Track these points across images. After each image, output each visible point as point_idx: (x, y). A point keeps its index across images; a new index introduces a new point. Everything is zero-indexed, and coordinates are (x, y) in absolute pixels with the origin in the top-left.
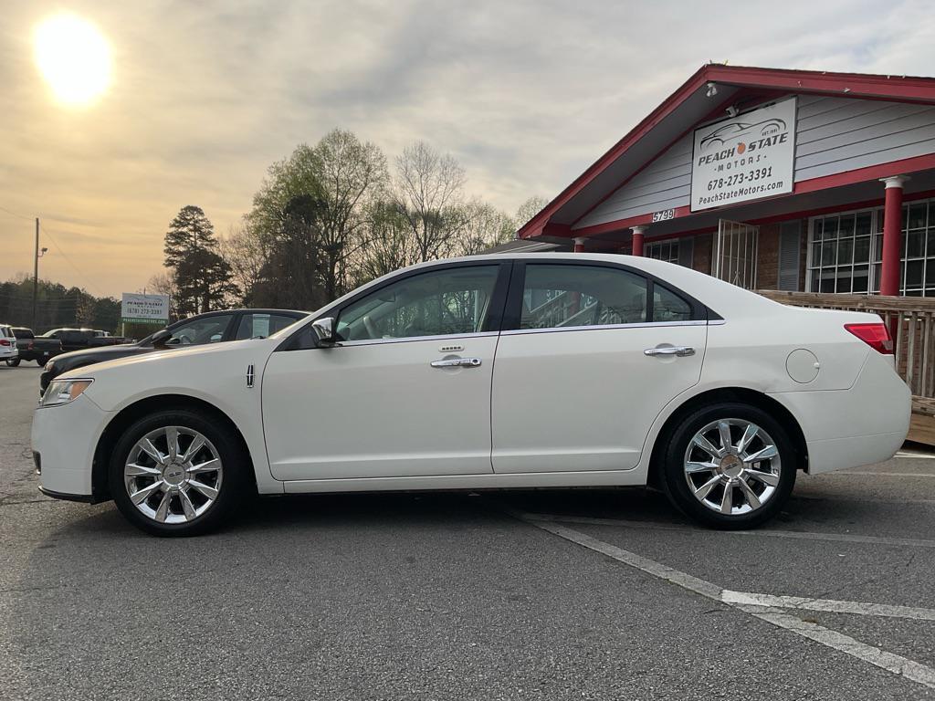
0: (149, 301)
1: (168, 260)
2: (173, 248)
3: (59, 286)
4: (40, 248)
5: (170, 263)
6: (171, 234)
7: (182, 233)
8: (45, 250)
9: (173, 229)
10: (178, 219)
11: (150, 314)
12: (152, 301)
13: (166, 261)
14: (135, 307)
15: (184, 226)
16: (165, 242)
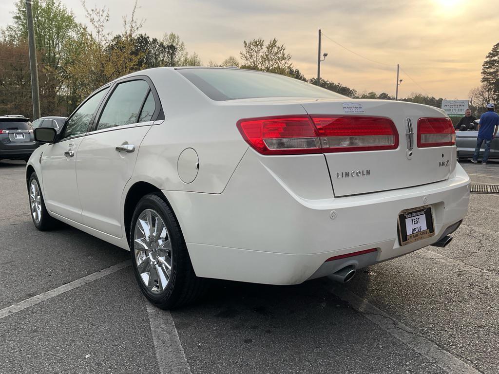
0: (456, 104)
1: (484, 78)
2: (486, 70)
3: (433, 98)
4: (399, 80)
5: (484, 80)
6: (487, 62)
7: (494, 60)
8: (401, 81)
9: (488, 59)
10: (492, 52)
11: (457, 111)
12: (458, 104)
13: (482, 79)
14: (449, 108)
15: (495, 56)
16: (483, 67)
